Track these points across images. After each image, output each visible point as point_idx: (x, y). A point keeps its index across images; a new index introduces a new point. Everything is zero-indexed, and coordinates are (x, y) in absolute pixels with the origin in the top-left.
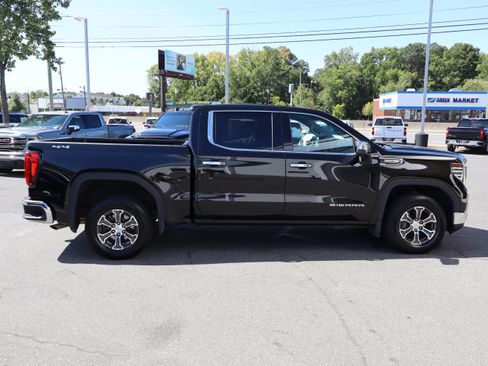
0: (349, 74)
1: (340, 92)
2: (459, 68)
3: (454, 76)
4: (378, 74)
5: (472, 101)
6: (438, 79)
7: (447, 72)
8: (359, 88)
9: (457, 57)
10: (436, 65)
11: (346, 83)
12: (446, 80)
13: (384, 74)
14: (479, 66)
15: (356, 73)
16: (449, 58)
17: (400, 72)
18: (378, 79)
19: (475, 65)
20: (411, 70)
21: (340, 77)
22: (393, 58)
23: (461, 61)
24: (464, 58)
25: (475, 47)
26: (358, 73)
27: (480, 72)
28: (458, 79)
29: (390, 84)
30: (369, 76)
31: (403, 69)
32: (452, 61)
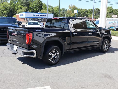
0: (7, 6)
1: (4, 12)
2: (38, 7)
3: (37, 9)
4: (16, 7)
5: (44, 16)
6: (33, 9)
7: (35, 7)
8: (10, 10)
9: (37, 3)
10: (32, 5)
11: (6, 9)
12: (35, 9)
13: (17, 7)
14: (43, 6)
15: (9, 6)
16: (35, 3)
17: (22, 7)
18: (16, 8)
19: (42, 6)
20: (25, 6)
21: (4, 7)
22: (20, 2)
23: (38, 5)
24: (39, 4)
25: (41, 1)
26: (10, 6)
27: (43, 8)
28: (38, 9)
29: (20, 10)
30: (13, 7)
31: (23, 6)
32: (36, 4)
